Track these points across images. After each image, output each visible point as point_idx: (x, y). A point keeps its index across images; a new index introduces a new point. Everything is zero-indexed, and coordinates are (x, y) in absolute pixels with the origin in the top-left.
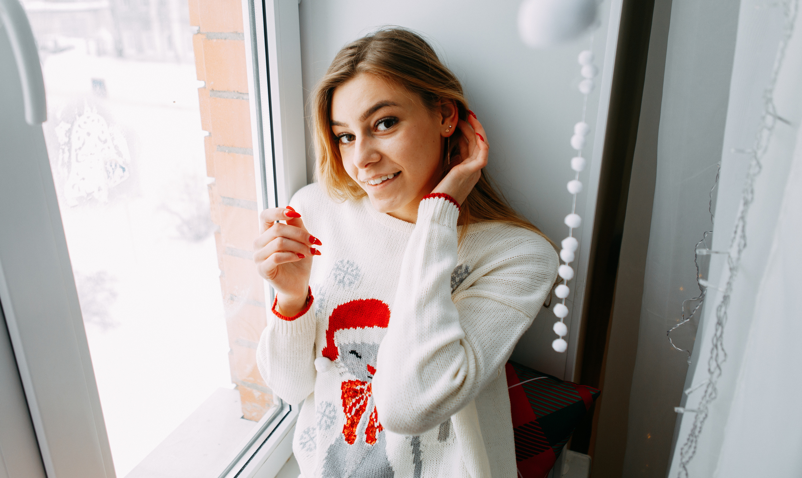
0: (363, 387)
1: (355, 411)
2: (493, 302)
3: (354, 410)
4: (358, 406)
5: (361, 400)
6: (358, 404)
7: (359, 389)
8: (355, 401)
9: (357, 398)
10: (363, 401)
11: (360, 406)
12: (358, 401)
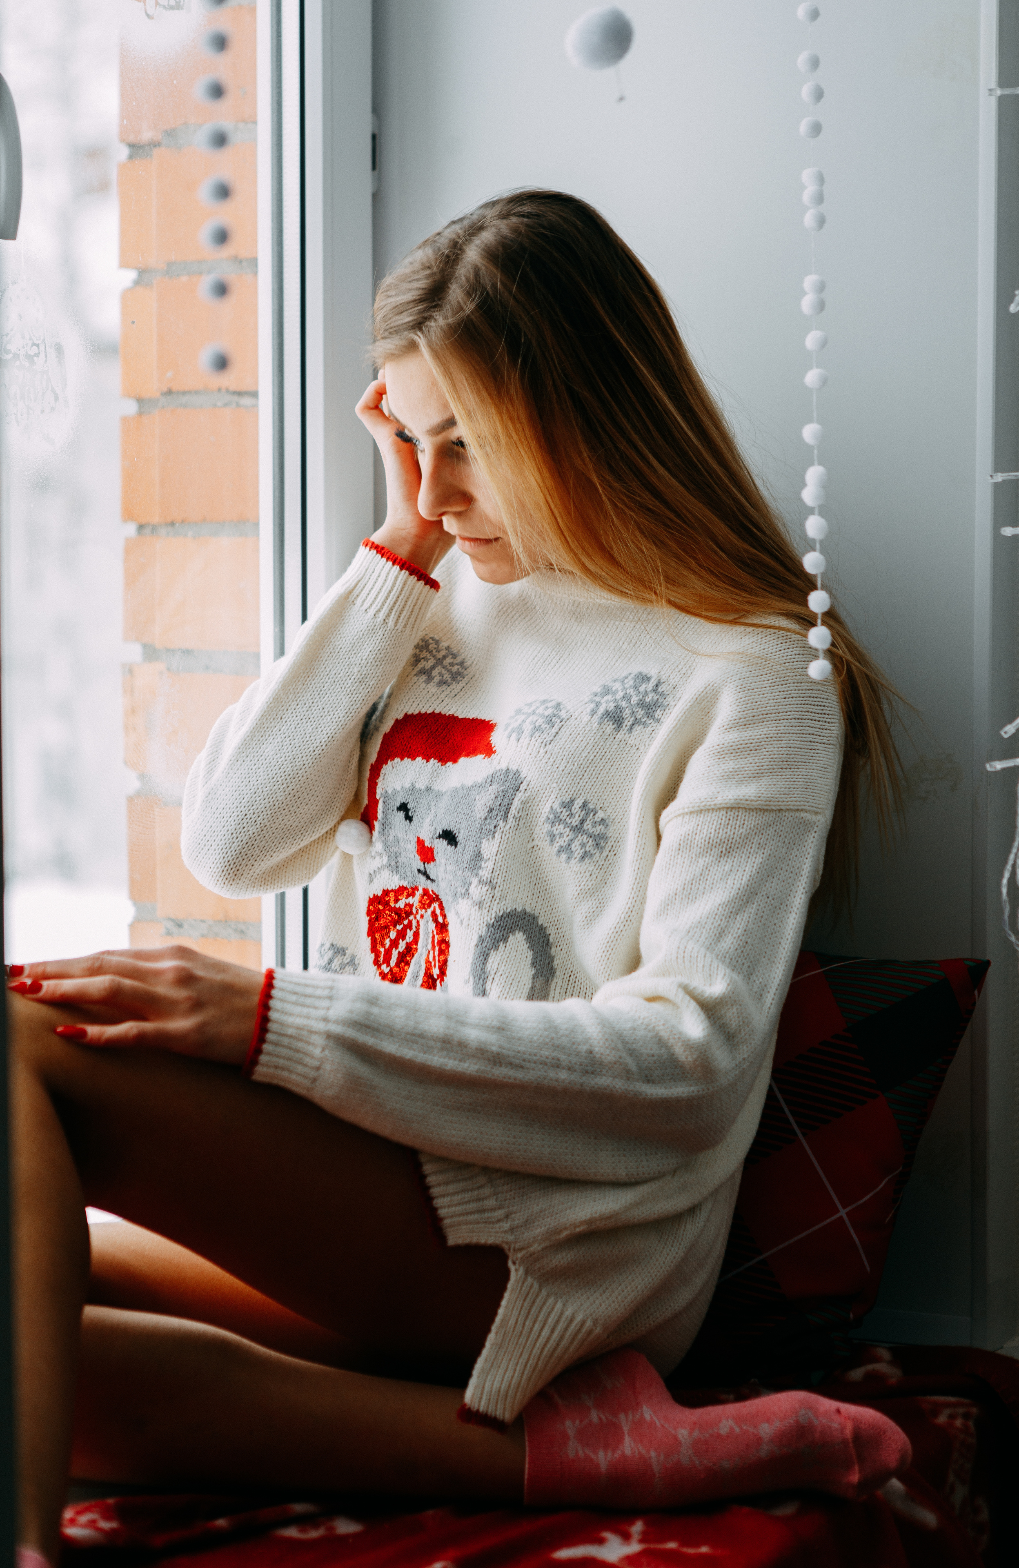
0: (410, 900)
1: (397, 956)
2: (747, 814)
3: (395, 954)
4: (402, 945)
5: (408, 930)
6: (403, 940)
7: (402, 906)
8: (395, 934)
9: (399, 927)
10: (412, 932)
11: (407, 943)
12: (402, 935)
